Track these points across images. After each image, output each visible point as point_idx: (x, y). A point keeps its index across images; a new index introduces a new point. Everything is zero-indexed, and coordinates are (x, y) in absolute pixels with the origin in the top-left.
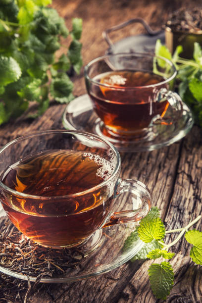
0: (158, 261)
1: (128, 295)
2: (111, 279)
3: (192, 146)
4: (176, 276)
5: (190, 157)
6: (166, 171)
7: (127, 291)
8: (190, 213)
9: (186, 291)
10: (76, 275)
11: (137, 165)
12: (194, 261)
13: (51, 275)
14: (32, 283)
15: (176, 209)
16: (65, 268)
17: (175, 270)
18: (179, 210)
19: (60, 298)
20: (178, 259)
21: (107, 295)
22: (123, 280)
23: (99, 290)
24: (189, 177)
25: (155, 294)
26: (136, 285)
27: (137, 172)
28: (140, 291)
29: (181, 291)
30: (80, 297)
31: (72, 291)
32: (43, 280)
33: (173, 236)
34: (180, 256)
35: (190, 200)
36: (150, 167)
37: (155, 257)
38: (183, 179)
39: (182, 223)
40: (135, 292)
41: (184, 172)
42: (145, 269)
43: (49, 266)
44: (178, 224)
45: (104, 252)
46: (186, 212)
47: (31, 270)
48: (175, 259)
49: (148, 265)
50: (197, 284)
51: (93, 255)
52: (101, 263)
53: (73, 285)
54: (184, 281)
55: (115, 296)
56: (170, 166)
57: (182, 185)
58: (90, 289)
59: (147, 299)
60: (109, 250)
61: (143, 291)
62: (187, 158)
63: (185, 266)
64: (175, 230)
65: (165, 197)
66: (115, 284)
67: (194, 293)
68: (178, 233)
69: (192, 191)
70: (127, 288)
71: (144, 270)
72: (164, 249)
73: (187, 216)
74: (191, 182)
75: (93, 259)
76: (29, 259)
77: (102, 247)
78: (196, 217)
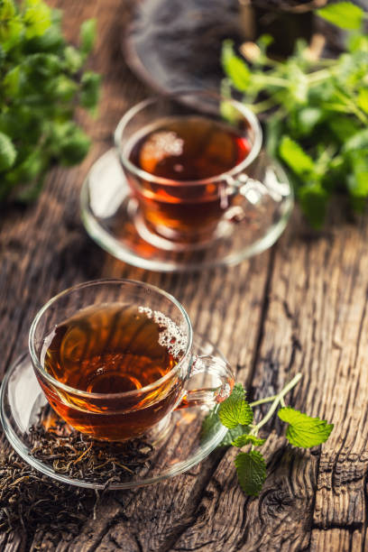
0: (245, 449)
1: (212, 494)
2: (190, 474)
3: (290, 245)
4: (269, 465)
5: (287, 268)
6: (249, 297)
7: (211, 488)
8: (286, 370)
9: (281, 483)
10: (145, 477)
11: (207, 289)
12: (291, 442)
13: (118, 479)
14: (100, 491)
15: (267, 365)
16: (133, 468)
17: (265, 458)
18: (272, 366)
19: (130, 503)
20: (271, 442)
21: (187, 495)
22: (204, 474)
23: (177, 491)
24: (286, 306)
25: (244, 490)
26: (221, 480)
27: (207, 304)
28: (226, 487)
29: (275, 483)
30: (155, 500)
31: (144, 494)
32: (112, 487)
33: (264, 408)
34: (273, 436)
35: (286, 349)
36: (226, 292)
37: (241, 444)
38: (276, 310)
39: (276, 388)
40: (220, 489)
41: (276, 298)
42: (231, 458)
43: (114, 469)
44: (271, 389)
45: (176, 438)
46: (281, 369)
47: (95, 475)
48: (267, 443)
49: (234, 453)
50: (295, 473)
51: (163, 444)
52: (174, 456)
53: (141, 490)
54: (280, 470)
55: (196, 494)
56: (257, 285)
57: (275, 322)
58: (166, 489)
59: (236, 496)
60: (182, 436)
61: (230, 488)
62: (281, 269)
63: (280, 449)
64: (267, 399)
65: (251, 343)
66: (194, 481)
67: (291, 485)
68: (272, 402)
69: (289, 332)
70: (210, 484)
71: (229, 460)
72: (252, 433)
73: (282, 376)
74: (289, 315)
75: (163, 450)
76: (87, 460)
77: (173, 433)
78: (294, 376)
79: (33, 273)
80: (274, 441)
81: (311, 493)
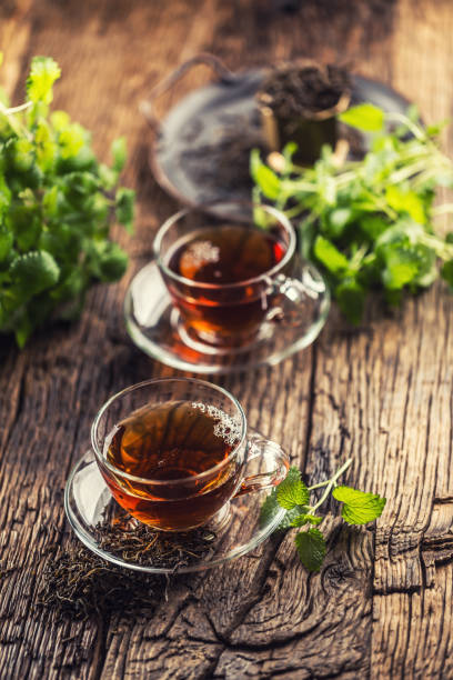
0: (303, 529)
1: (276, 572)
2: (253, 557)
3: (331, 342)
4: (327, 543)
5: (330, 364)
6: (296, 393)
7: (274, 568)
8: (337, 457)
9: (341, 558)
10: (211, 560)
11: (254, 389)
12: (347, 520)
13: (186, 563)
14: (170, 575)
15: (318, 453)
16: (199, 553)
17: (325, 536)
18: (323, 454)
19: (199, 587)
20: (328, 522)
21: (252, 576)
22: (267, 556)
23: (242, 572)
24: (331, 398)
25: (306, 566)
26: (283, 560)
27: (255, 402)
28: (289, 566)
29: (335, 559)
30: (222, 582)
31: (211, 578)
32: (181, 571)
33: (319, 493)
34: (330, 517)
35: (335, 437)
36: (273, 390)
37: (300, 525)
38: (322, 403)
39: (328, 473)
40: (283, 568)
41: (322, 392)
42: (291, 539)
43: (181, 554)
44: (324, 475)
45: (237, 525)
46: (332, 456)
47: (164, 561)
48: (324, 523)
49: (293, 534)
50: (353, 547)
51: (225, 531)
52: (237, 540)
53: (209, 572)
54: (338, 546)
55: (260, 575)
56: (302, 381)
57: (322, 414)
58: (231, 572)
59: (299, 573)
60: (242, 523)
61: (292, 566)
62: (324, 366)
63: (337, 528)
64: (321, 484)
65: (301, 436)
66: (258, 563)
67: (351, 559)
68: (325, 487)
69: (337, 422)
70: (273, 565)
71: (290, 540)
72: (309, 513)
73: (333, 462)
74: (335, 407)
75: (226, 536)
76: (154, 550)
77: (234, 521)
78: (345, 461)
79: (83, 386)
80: (331, 522)
81: (369, 564)
